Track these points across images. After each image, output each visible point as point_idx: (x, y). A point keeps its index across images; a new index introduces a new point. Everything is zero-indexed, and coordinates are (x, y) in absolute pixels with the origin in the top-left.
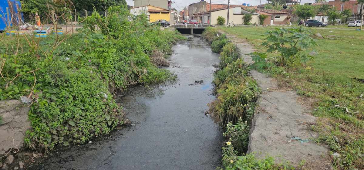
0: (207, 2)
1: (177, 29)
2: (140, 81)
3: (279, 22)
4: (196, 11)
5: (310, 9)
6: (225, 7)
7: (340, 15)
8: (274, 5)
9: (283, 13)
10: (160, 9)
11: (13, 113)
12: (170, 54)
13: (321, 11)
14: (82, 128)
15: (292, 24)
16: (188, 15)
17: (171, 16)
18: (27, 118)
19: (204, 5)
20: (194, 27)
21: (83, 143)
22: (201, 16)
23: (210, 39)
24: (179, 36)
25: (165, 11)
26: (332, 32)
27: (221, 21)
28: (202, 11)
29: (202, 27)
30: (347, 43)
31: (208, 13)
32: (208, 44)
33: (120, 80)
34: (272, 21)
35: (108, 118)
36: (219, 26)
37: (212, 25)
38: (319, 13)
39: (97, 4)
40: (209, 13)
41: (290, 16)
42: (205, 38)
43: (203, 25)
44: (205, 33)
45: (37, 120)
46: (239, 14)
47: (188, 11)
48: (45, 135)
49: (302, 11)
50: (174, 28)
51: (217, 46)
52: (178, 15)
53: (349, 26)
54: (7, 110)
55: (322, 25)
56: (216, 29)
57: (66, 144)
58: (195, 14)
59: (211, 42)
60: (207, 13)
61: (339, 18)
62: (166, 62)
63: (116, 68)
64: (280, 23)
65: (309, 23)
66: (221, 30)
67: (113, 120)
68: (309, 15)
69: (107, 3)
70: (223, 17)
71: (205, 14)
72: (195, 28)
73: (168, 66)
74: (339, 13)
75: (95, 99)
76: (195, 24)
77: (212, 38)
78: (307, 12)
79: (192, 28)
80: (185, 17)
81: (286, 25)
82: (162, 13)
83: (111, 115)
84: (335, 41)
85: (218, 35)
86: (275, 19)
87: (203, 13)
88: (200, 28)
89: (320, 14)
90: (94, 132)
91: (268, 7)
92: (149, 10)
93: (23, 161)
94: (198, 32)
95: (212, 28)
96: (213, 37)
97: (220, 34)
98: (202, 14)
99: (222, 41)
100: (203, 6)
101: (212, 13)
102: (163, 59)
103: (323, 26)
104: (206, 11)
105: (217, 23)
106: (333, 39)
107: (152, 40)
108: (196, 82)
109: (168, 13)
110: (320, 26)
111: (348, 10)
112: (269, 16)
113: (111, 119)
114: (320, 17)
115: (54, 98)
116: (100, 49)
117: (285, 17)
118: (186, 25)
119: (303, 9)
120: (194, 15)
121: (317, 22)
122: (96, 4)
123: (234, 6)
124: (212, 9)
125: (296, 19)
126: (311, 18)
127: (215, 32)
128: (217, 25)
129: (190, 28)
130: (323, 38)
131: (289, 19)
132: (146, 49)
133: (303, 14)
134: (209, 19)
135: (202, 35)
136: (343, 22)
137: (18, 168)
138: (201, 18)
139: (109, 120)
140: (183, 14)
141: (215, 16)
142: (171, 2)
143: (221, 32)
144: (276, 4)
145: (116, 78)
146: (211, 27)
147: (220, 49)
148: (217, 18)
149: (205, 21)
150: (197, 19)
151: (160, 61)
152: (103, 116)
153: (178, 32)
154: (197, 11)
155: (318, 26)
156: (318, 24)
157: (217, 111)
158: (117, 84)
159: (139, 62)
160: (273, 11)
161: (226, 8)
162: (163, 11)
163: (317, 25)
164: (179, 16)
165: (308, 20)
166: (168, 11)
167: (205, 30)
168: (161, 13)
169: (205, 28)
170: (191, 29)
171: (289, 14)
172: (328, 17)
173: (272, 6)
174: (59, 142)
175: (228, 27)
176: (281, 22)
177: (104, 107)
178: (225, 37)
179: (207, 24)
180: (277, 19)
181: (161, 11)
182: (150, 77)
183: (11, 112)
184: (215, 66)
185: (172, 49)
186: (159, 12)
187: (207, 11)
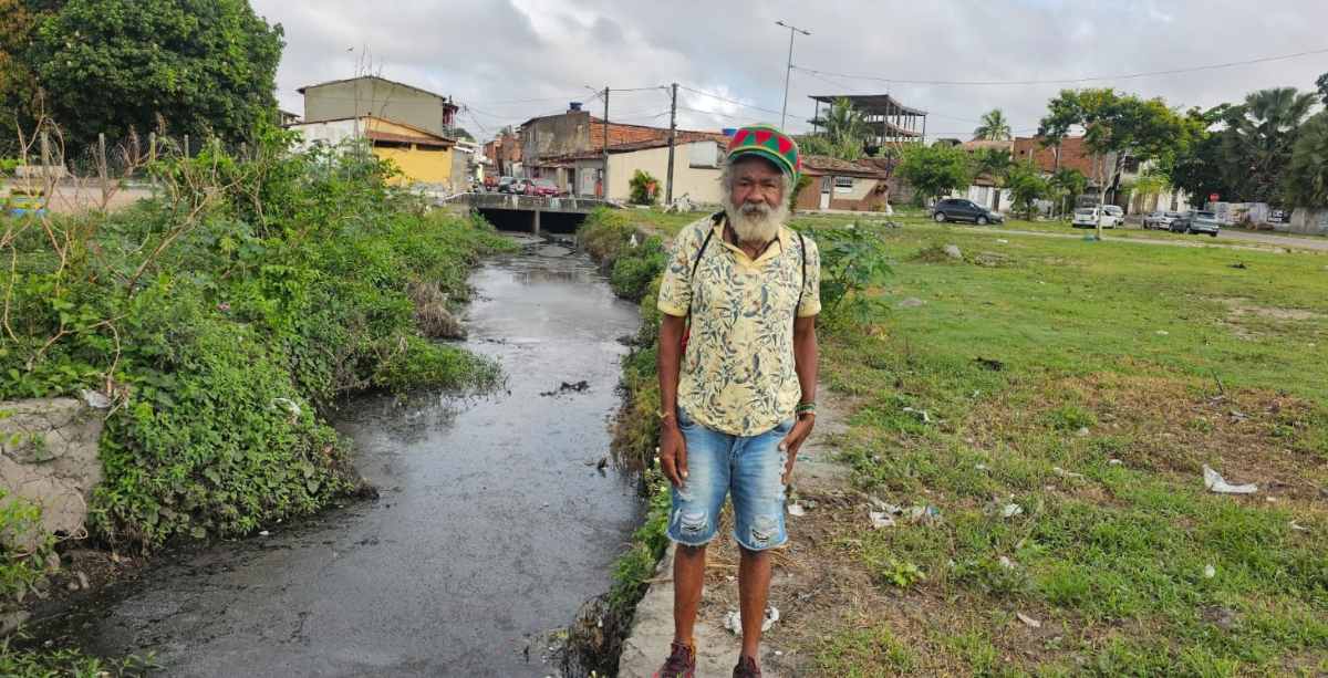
0: (591, 115)
1: (481, 211)
2: (379, 380)
3: (848, 201)
4: (551, 146)
5: (952, 162)
6: (661, 139)
7: (1048, 187)
8: (833, 141)
9: (862, 169)
10: (413, 134)
11: (67, 433)
12: (463, 300)
13: (986, 170)
14: (238, 493)
15: (894, 210)
16: (520, 160)
17: (455, 160)
18: (96, 453)
19: (580, 127)
20: (544, 205)
21: (245, 533)
22: (572, 165)
23: (608, 251)
24: (489, 236)
25: (433, 142)
26: (1005, 241)
27: (643, 190)
28: (574, 145)
29: (576, 206)
30: (1028, 278)
31: (596, 156)
32: (598, 270)
33: (316, 374)
34: (825, 199)
35: (309, 471)
36: (639, 207)
37: (612, 202)
38: (981, 175)
39: (156, 102)
40: (600, 156)
41: (886, 183)
42: (586, 250)
43: (578, 202)
44: (586, 231)
45: (123, 461)
46: (710, 167)
47: (517, 145)
48: (143, 502)
49: (926, 167)
50: (466, 208)
51: (634, 278)
52: (479, 157)
53: (1075, 226)
54: (54, 423)
55: (987, 219)
56: (627, 217)
57: (199, 533)
58: (546, 159)
59: (611, 265)
60: (593, 157)
61: (1044, 198)
62: (456, 325)
63: (306, 333)
64: (853, 206)
65: (944, 210)
66: (643, 220)
67: (322, 477)
68: (947, 182)
69: (197, 100)
70: (653, 174)
71: (583, 158)
72: (549, 210)
73: (462, 339)
74: (1044, 180)
75: (266, 415)
76: (548, 196)
77: (613, 249)
78: (941, 169)
79: (537, 208)
80: (506, 164)
81: (874, 214)
82: (421, 147)
83: (317, 464)
84: (997, 272)
85: (633, 240)
86: (836, 189)
87: (577, 154)
88: (568, 211)
89: (986, 179)
90: (271, 507)
91: (812, 145)
92: (368, 132)
93: (87, 572)
94: (562, 224)
95: (615, 212)
96: (616, 245)
97: (641, 238)
98: (573, 161)
99: (648, 261)
100: (576, 131)
101: (613, 160)
102: (445, 315)
103: (990, 221)
104: (587, 148)
105: (632, 196)
106: (993, 264)
107: (403, 248)
108: (565, 385)
109: (445, 148)
110: (982, 221)
111: (1073, 172)
112: (815, 180)
113: (318, 473)
114: (985, 189)
115: (165, 400)
116: (277, 267)
117: (870, 184)
118: (515, 199)
119: (927, 162)
120: (542, 159)
121: (972, 208)
122: (153, 99)
123: (694, 137)
124: (612, 142)
125: (908, 194)
126: (955, 195)
127: (622, 229)
128: (631, 202)
129: (532, 209)
130: (965, 259)
131: (882, 192)
132: (383, 276)
133: (928, 179)
134: (601, 182)
135: (575, 238)
136: (1058, 210)
137: (77, 587)
138: (571, 172)
139: (311, 478)
140: (499, 154)
141: (621, 172)
142: (456, 109)
143: (645, 231)
144: (841, 137)
145: (302, 364)
146: (609, 210)
147: (641, 288)
148: (632, 177)
149: (587, 186)
150: (557, 177)
151: (436, 320)
152: (296, 466)
153: (484, 224)
154: (557, 144)
155: (975, 223)
156: (976, 215)
157: (634, 440)
158: (308, 384)
159: (379, 315)
160: (829, 162)
161: (661, 143)
162: (424, 142)
163: (973, 218)
164: (484, 159)
165: (945, 197)
166: (443, 140)
167: (587, 219)
168: (414, 147)
169: (585, 211)
170: (534, 212)
171: (884, 176)
172: (1009, 191)
173: (826, 145)
174: (178, 530)
175: (669, 212)
176: (857, 202)
177: (294, 439)
178: (660, 249)
179: (591, 196)
180: (841, 193)
181: (414, 138)
182: (415, 367)
183: (61, 430)
184: (624, 341)
185: (469, 282)
186: (408, 145)
187: (593, 149)
